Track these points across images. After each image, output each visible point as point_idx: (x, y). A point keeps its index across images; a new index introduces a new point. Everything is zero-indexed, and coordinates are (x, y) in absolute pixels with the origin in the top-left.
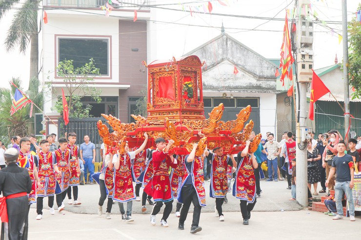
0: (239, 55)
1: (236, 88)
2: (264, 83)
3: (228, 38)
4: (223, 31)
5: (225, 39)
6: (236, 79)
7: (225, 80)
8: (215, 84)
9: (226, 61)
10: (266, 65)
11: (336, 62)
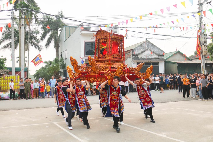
0: (152, 48)
1: (152, 59)
2: (160, 57)
3: (149, 42)
4: (146, 39)
5: (147, 42)
6: (152, 56)
7: (148, 56)
8: (145, 58)
9: (148, 50)
10: (160, 51)
11: (177, 50)
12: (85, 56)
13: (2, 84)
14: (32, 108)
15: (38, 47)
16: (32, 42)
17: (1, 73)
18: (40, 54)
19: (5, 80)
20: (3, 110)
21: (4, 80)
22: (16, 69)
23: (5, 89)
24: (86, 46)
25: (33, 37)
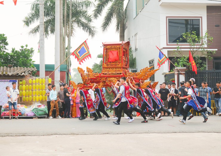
12: (167, 45)
13: (24, 91)
14: (65, 134)
15: (90, 29)
16: (80, 20)
17: (23, 74)
18: (85, 41)
19: (29, 84)
20: (18, 135)
21: (27, 85)
22: (47, 67)
23: (29, 100)
24: (169, 26)
25: (81, 12)
